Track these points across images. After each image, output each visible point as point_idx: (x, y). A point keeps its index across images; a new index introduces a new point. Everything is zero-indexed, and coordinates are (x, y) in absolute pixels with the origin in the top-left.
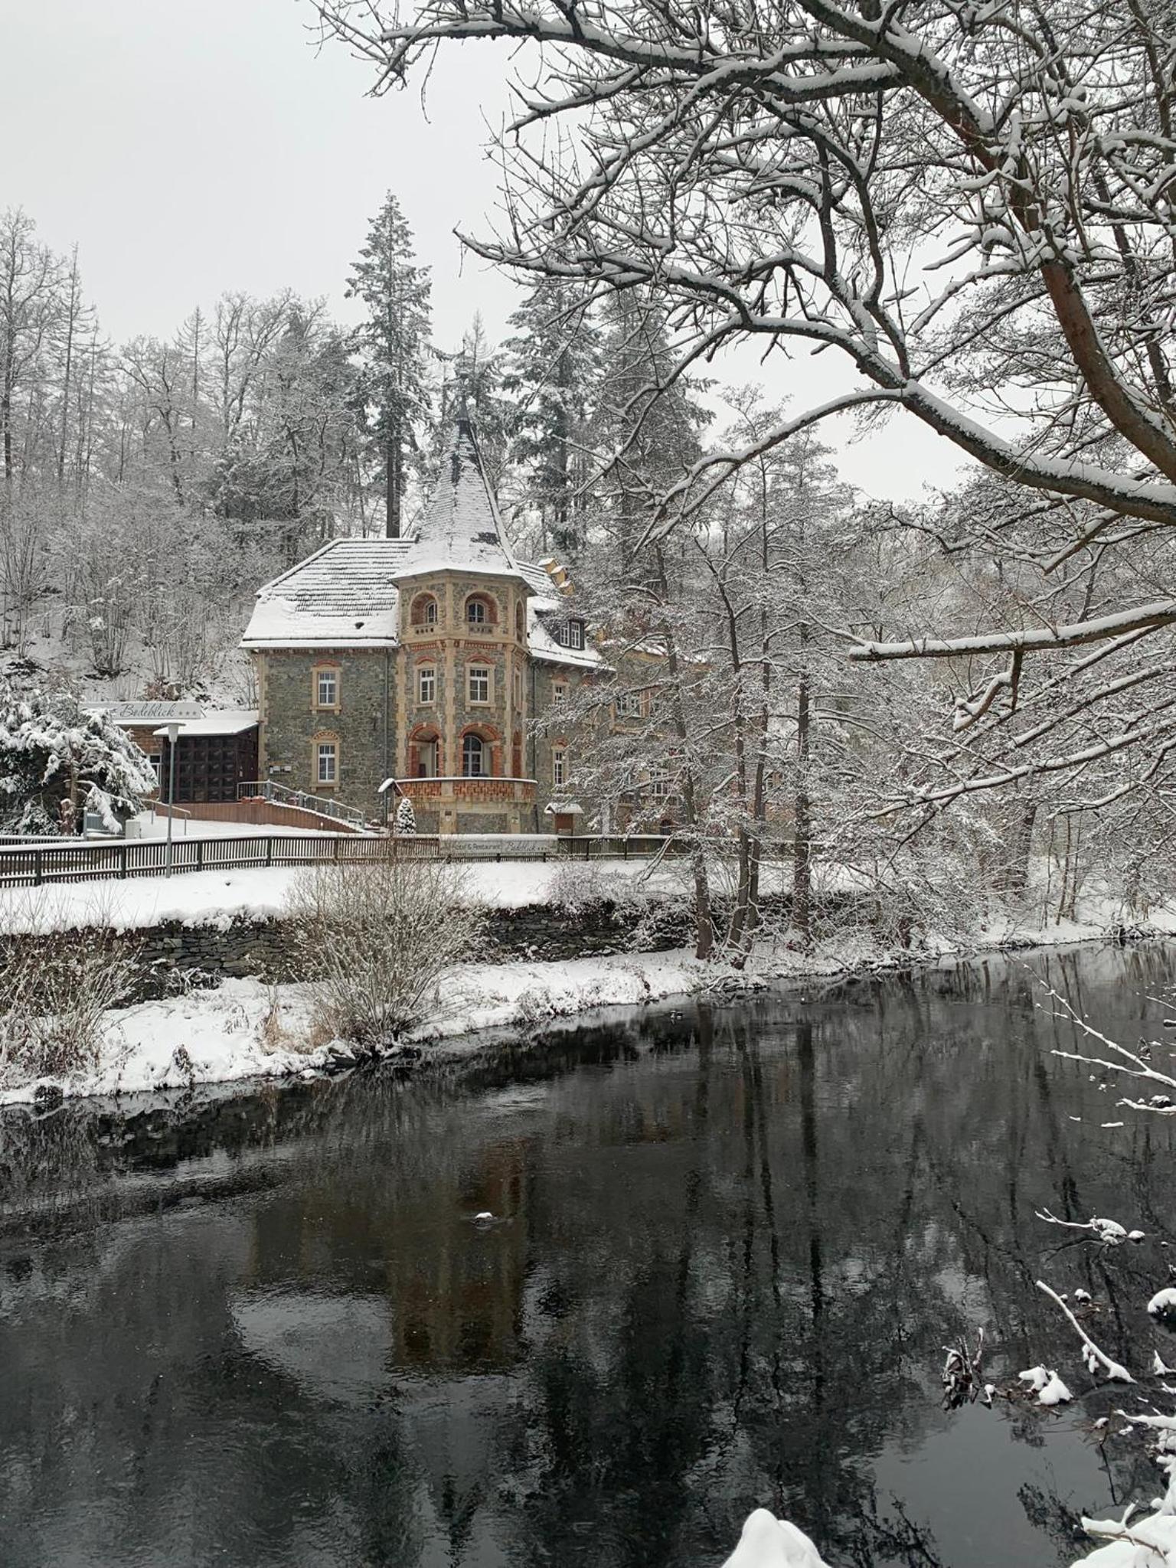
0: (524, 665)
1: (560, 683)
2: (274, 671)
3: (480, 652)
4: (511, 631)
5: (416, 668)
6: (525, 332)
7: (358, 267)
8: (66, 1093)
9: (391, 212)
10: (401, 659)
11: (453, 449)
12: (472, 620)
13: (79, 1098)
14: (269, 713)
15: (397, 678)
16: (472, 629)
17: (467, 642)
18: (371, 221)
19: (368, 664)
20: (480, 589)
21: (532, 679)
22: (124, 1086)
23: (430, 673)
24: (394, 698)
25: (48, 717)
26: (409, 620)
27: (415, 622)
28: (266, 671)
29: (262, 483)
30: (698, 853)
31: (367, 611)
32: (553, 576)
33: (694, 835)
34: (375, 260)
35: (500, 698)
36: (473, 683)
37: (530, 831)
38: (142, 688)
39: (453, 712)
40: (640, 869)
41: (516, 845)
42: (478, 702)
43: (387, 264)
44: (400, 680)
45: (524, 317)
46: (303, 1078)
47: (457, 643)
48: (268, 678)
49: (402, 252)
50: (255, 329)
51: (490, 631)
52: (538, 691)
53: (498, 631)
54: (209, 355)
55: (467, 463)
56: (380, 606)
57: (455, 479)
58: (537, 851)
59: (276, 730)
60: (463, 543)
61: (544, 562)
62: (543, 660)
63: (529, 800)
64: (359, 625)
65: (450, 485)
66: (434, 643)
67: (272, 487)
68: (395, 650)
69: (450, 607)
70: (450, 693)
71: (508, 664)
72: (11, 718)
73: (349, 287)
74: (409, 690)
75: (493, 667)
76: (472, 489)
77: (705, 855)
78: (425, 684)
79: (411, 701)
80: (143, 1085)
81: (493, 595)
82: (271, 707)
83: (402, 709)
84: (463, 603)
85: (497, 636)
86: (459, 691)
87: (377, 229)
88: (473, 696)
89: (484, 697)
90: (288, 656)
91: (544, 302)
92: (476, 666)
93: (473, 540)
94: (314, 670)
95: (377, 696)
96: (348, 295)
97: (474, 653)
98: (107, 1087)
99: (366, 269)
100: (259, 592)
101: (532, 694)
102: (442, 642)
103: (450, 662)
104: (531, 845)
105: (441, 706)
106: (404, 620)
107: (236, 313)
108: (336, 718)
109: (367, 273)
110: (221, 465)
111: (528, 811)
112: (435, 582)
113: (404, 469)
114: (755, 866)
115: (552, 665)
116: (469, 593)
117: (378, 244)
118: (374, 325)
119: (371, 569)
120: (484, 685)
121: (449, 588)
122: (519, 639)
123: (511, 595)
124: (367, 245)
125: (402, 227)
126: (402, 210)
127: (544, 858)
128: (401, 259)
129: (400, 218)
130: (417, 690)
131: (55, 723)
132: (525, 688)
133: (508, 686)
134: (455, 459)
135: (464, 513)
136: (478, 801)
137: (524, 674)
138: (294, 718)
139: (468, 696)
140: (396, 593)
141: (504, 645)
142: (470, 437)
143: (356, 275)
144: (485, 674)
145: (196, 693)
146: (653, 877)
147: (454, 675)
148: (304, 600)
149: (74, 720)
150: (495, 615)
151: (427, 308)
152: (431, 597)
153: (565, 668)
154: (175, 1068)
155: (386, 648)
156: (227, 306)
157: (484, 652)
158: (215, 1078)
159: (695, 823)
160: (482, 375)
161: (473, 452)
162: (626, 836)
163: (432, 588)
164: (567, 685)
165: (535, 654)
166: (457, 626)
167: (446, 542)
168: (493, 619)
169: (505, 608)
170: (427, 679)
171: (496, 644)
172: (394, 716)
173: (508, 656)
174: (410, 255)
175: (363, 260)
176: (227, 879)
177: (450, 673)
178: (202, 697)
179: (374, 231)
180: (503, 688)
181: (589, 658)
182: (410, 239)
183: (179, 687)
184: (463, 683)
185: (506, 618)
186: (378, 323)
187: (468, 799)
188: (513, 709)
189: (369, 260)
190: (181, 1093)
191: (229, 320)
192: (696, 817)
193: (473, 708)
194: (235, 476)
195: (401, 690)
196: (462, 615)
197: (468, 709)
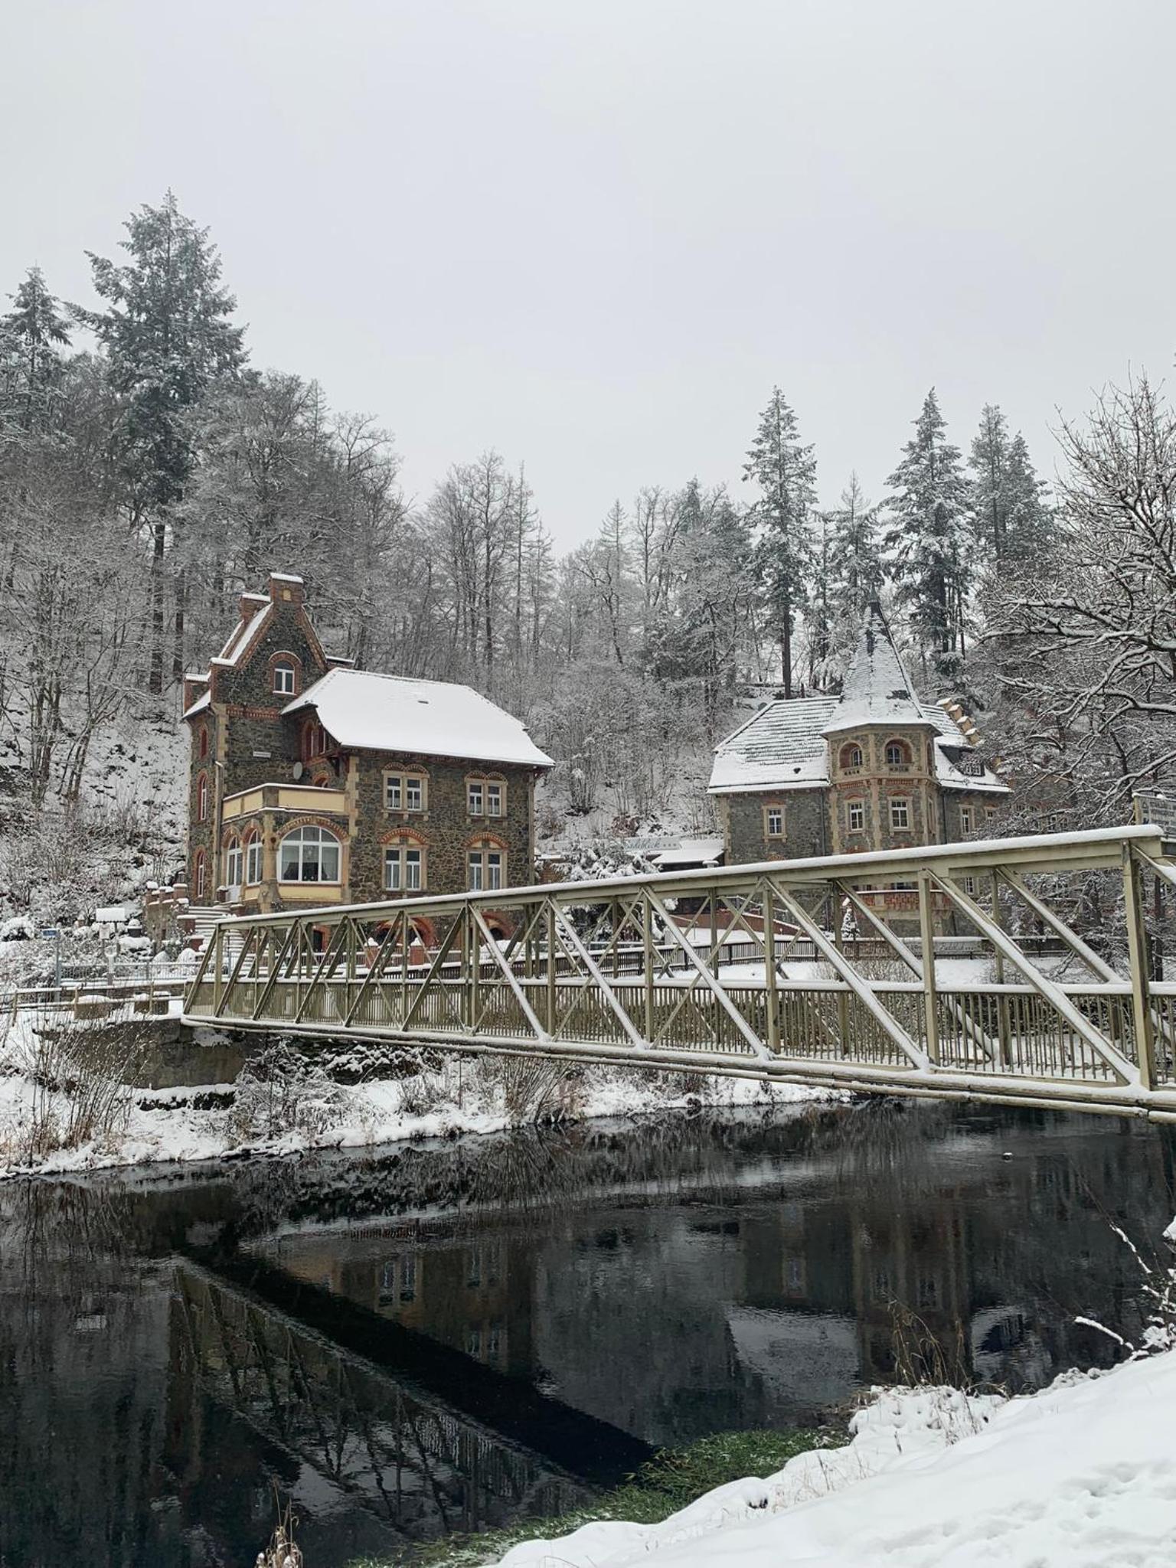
0: (935, 795)
1: (967, 807)
2: (734, 810)
3: (899, 788)
4: (924, 768)
5: (846, 802)
6: (902, 491)
7: (753, 454)
8: (703, 1103)
9: (778, 404)
10: (833, 796)
11: (867, 626)
12: (890, 761)
13: (711, 1106)
14: (731, 842)
15: (830, 810)
16: (891, 769)
17: (888, 780)
18: (762, 415)
19: (807, 801)
20: (897, 737)
21: (942, 805)
22: (736, 1101)
23: (857, 807)
24: (829, 827)
25: (606, 858)
26: (839, 764)
27: (843, 766)
28: (728, 810)
29: (686, 647)
30: (1108, 951)
31: (801, 758)
32: (950, 714)
33: (1103, 936)
34: (766, 446)
35: (918, 824)
36: (895, 813)
37: (950, 935)
38: (611, 823)
39: (880, 837)
40: (1056, 964)
41: (948, 946)
42: (900, 828)
43: (777, 447)
44: (833, 813)
45: (899, 478)
46: (842, 1102)
47: (880, 781)
48: (730, 816)
49: (790, 437)
50: (669, 516)
51: (907, 770)
52: (948, 814)
53: (913, 769)
54: (630, 540)
55: (879, 636)
56: (812, 753)
57: (870, 650)
58: (965, 951)
59: (737, 856)
60: (880, 701)
61: (941, 702)
62: (951, 789)
63: (947, 908)
64: (797, 771)
65: (866, 654)
66: (861, 782)
67: (694, 651)
68: (828, 789)
69: (872, 752)
70: (876, 822)
71: (924, 795)
72: (583, 860)
73: (746, 472)
74: (841, 820)
75: (911, 798)
76: (885, 656)
77: (1114, 952)
78: (854, 815)
79: (843, 829)
80: (745, 1101)
81: (908, 740)
82: (732, 838)
83: (836, 835)
84: (883, 749)
85: (913, 772)
86: (884, 820)
87: (767, 421)
88: (896, 823)
89: (904, 824)
90: (744, 798)
91: (917, 463)
92: (897, 799)
93: (888, 698)
94: (764, 808)
95: (815, 826)
96: (745, 479)
97: (894, 789)
98: (726, 1101)
99: (758, 455)
100: (716, 749)
101: (943, 815)
102: (868, 781)
103: (875, 797)
104: (960, 946)
105: (869, 832)
106: (834, 765)
107: (653, 503)
108: (783, 844)
109: (759, 457)
110: (654, 636)
111: (947, 917)
112: (859, 734)
113: (791, 613)
114: (1159, 961)
115: (958, 792)
116: (887, 741)
117: (770, 432)
118: (768, 502)
119: (802, 724)
120: (904, 813)
121: (872, 739)
122: (931, 774)
123: (923, 739)
124: (759, 435)
125: (788, 416)
126: (787, 402)
127: (971, 956)
128: (789, 443)
129: (785, 408)
130: (848, 821)
131: (611, 862)
132: (937, 814)
133: (925, 814)
134: (869, 634)
135: (879, 677)
136: (906, 910)
137: (935, 801)
138: (751, 846)
139: (891, 823)
140: (825, 742)
141: (919, 780)
142: (880, 614)
143: (752, 461)
144: (904, 805)
145: (651, 824)
146: (1068, 971)
147: (879, 807)
148: (751, 753)
149: (622, 859)
150: (910, 756)
151: (813, 479)
152: (856, 745)
153: (970, 793)
154: (762, 1092)
155: (820, 788)
156: (643, 499)
157: (902, 787)
158: (787, 1099)
159: (1103, 925)
160: (860, 526)
161: (883, 627)
162: (1044, 937)
163: (857, 738)
164: (972, 807)
165: (944, 784)
166: (879, 768)
167: (866, 701)
168: (908, 760)
169: (918, 750)
170: (856, 811)
171: (912, 780)
172: (830, 842)
173: (923, 789)
174: (796, 437)
175: (755, 448)
176: (752, 971)
177: (876, 806)
178: (655, 826)
179: (764, 422)
180: (921, 815)
181: (989, 782)
182: (794, 424)
183: (638, 819)
184: (887, 813)
185: (918, 758)
186: (771, 499)
187: (897, 908)
188: (930, 832)
189: (761, 447)
190: (767, 1108)
191: (647, 511)
192: (1102, 920)
193: (896, 833)
194: (664, 644)
195: (834, 822)
196: (883, 758)
197: (892, 834)
